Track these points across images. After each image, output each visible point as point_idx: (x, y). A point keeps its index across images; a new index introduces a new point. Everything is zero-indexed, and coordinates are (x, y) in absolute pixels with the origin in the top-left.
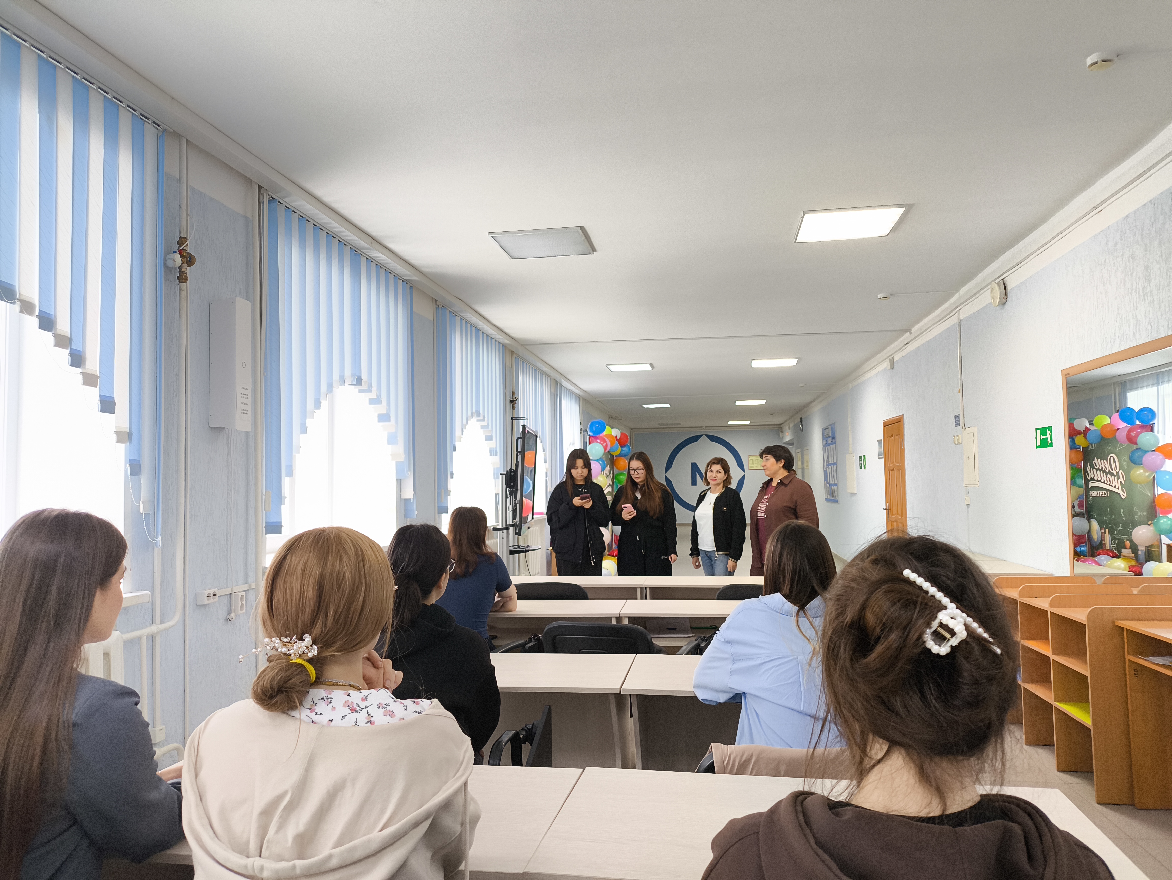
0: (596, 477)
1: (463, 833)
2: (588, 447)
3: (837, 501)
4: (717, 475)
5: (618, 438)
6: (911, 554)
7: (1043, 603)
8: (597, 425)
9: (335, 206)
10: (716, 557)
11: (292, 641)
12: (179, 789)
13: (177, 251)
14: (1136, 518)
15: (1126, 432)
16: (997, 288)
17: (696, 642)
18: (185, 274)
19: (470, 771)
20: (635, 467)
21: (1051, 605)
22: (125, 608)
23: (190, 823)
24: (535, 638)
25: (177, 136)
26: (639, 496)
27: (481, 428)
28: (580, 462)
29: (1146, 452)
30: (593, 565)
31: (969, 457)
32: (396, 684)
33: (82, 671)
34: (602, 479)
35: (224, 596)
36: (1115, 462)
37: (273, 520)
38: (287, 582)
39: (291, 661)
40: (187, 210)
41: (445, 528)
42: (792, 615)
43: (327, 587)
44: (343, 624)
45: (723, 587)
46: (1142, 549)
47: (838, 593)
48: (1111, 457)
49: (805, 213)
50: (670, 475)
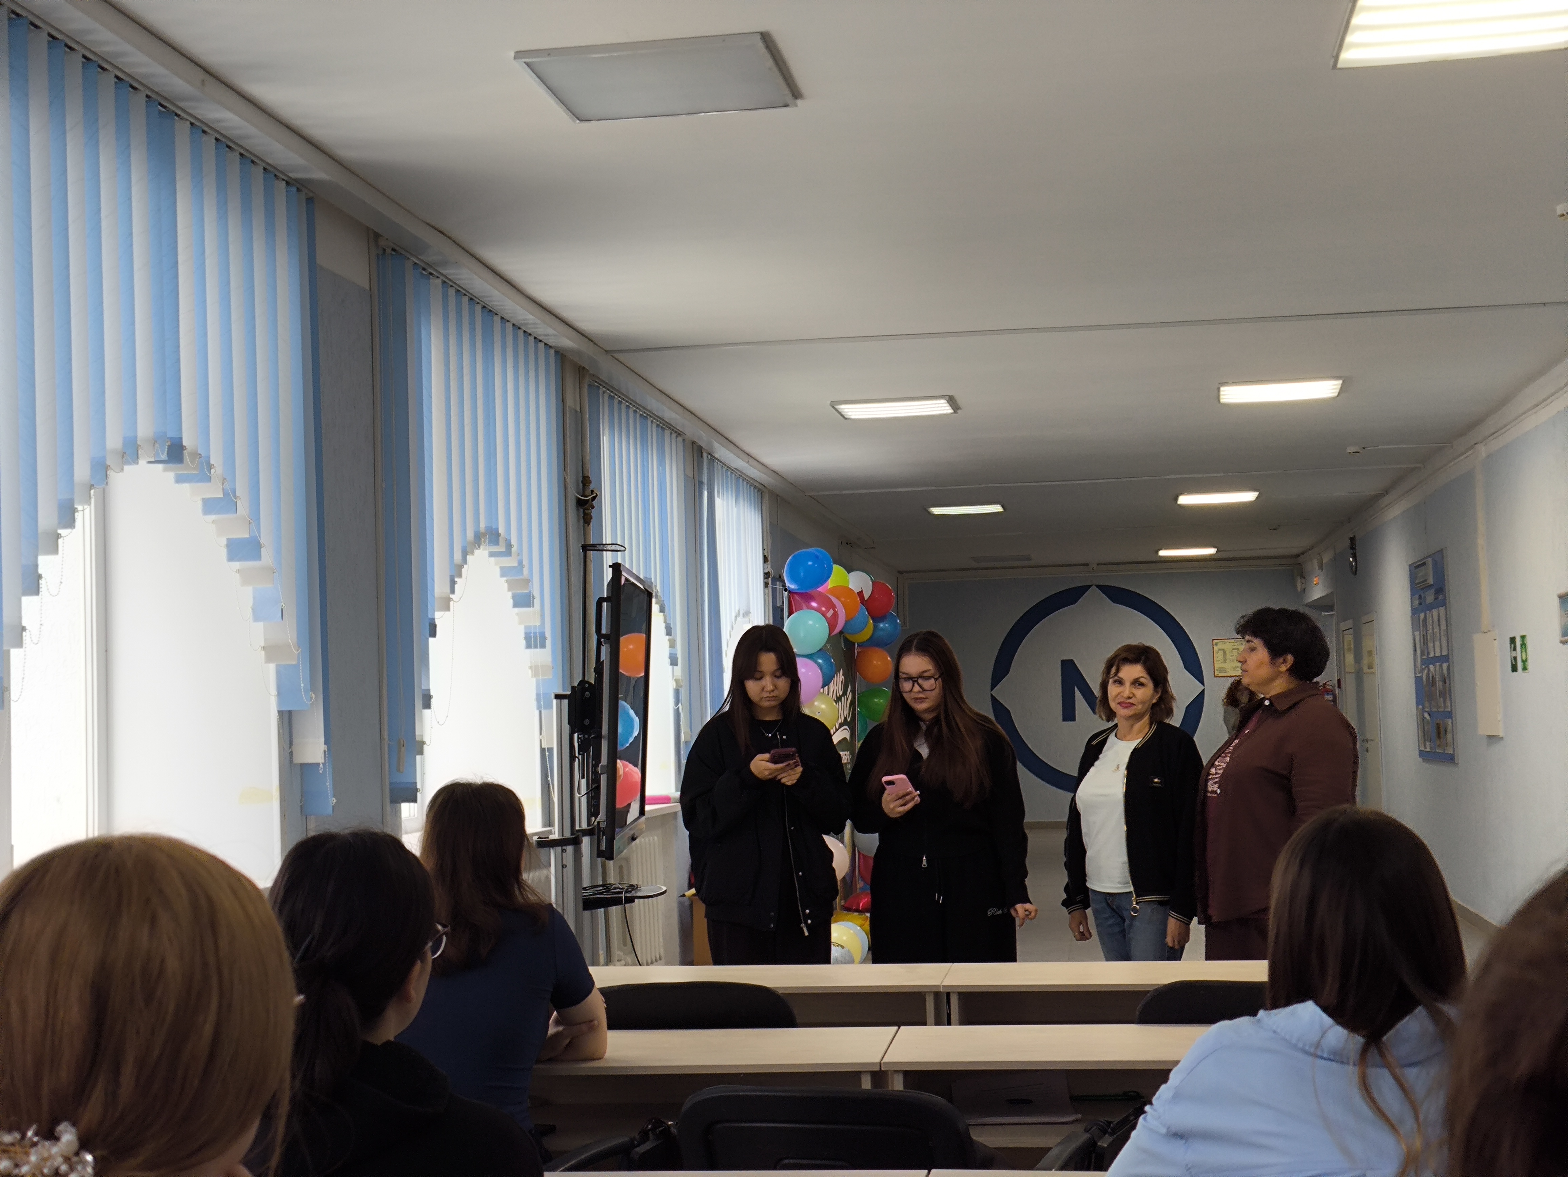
0: (811, 699)
2: (787, 620)
3: (1451, 759)
4: (1134, 691)
8: (811, 564)
10: (1135, 909)
17: (1087, 1136)
20: (913, 672)
24: (658, 1131)
26: (924, 751)
27: (502, 576)
28: (768, 661)
30: (806, 934)
34: (825, 706)
42: (1347, 1060)
43: (117, 997)
44: (161, 1095)
45: (1155, 991)
50: (1004, 692)
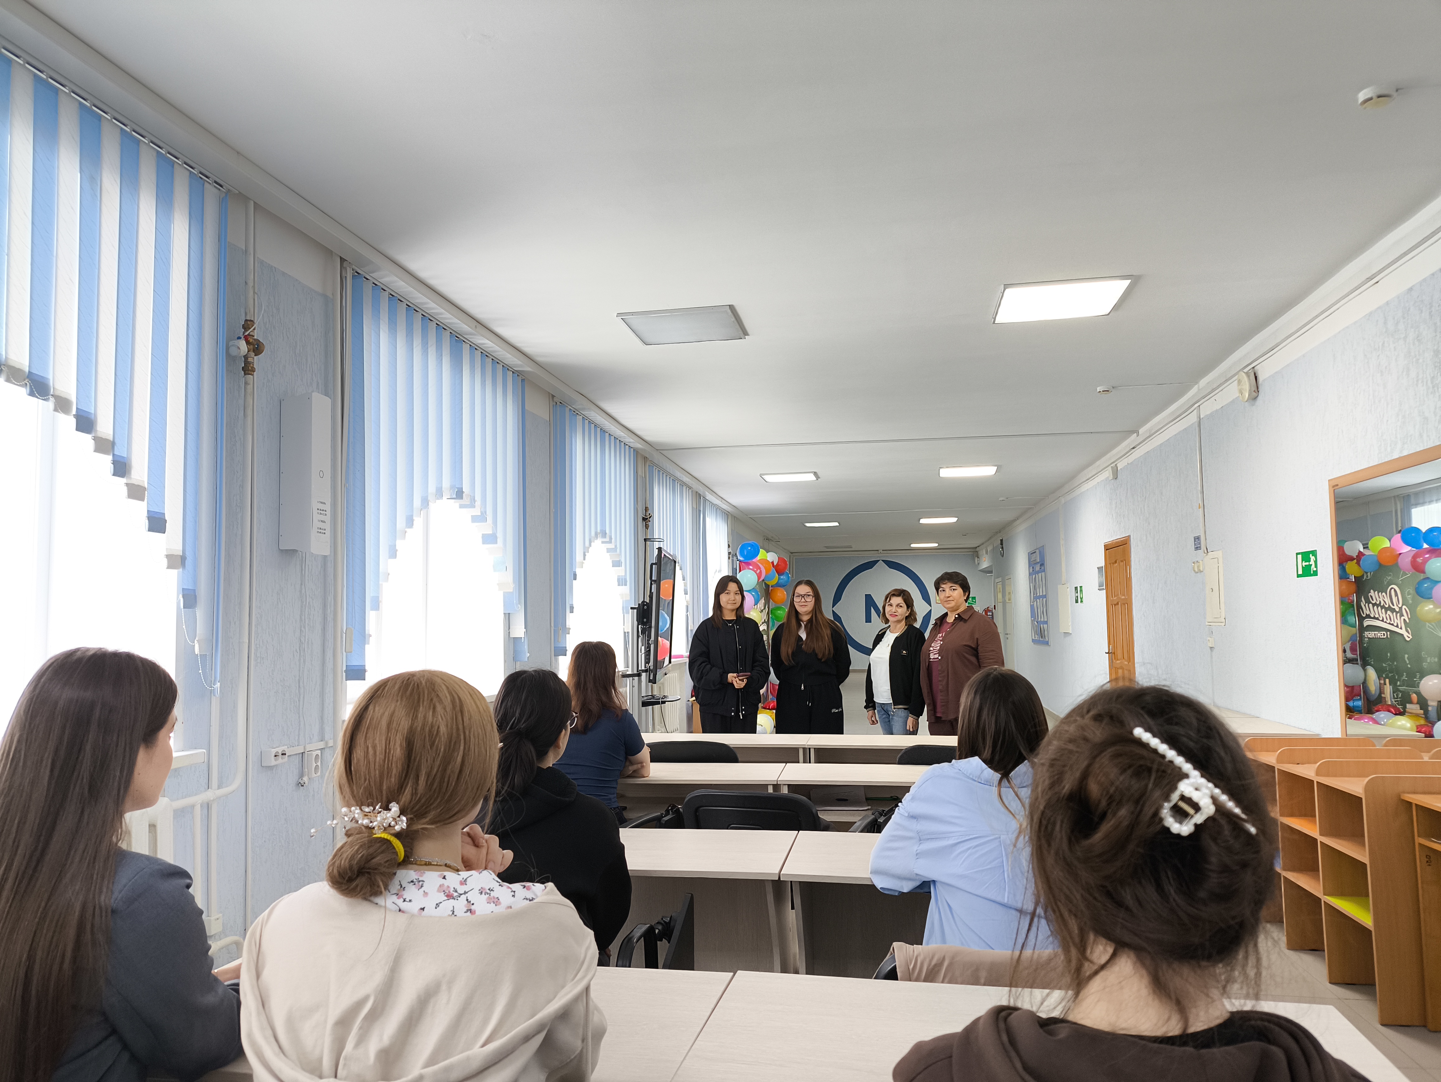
0: (749, 611)
1: (585, 1051)
3: (1047, 643)
4: (897, 609)
5: (775, 564)
6: (1143, 708)
7: (1307, 771)
8: (749, 548)
9: (432, 282)
10: (893, 711)
11: (376, 811)
12: (237, 991)
13: (243, 337)
14: (1425, 665)
15: (1410, 558)
16: (1245, 378)
17: (873, 816)
18: (251, 365)
19: (592, 973)
21: (1318, 773)
22: (176, 770)
23: (250, 1035)
24: (673, 810)
25: (242, 198)
26: (804, 636)
27: (607, 552)
29: (1437, 582)
31: (1212, 589)
32: (502, 866)
33: (123, 845)
34: (755, 614)
35: (295, 756)
36: (1396, 595)
37: (355, 662)
38: (369, 739)
39: (374, 836)
40: (254, 287)
42: (993, 784)
43: (418, 744)
44: (437, 790)
45: (906, 749)
46: (1433, 704)
47: (1053, 757)
48: (1392, 588)
49: (1006, 286)
50: (838, 609)
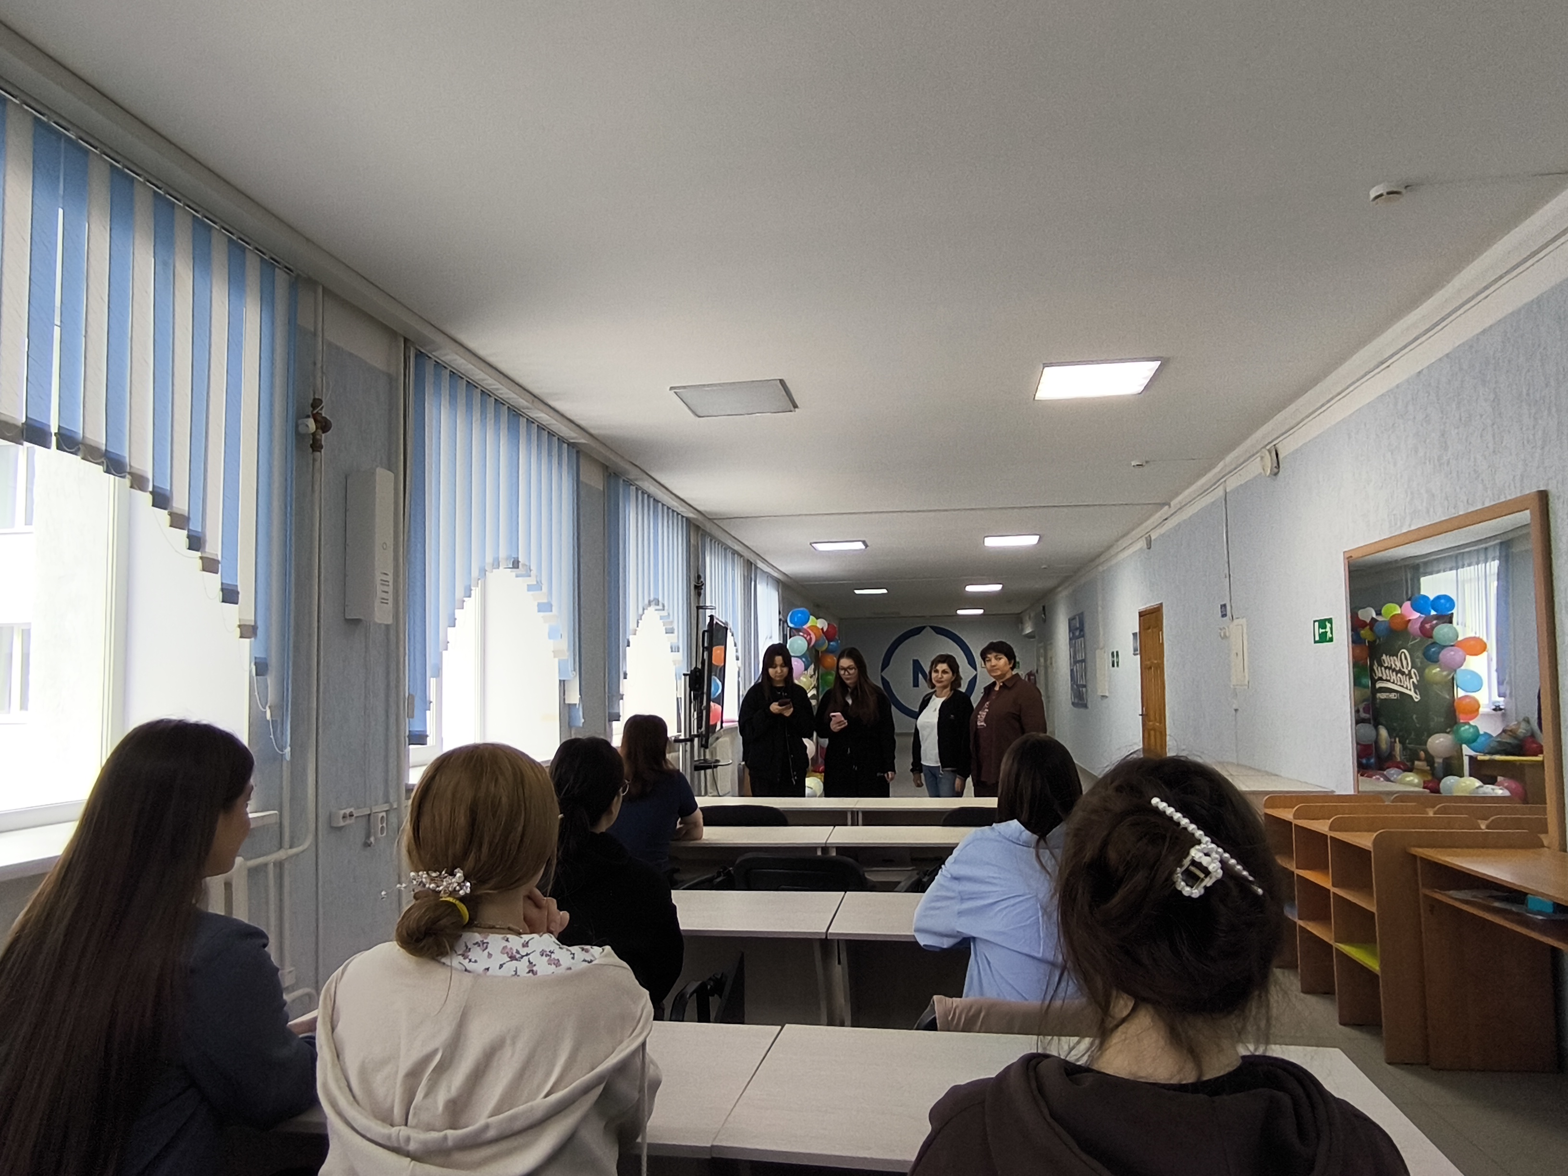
1: (642, 1100)
2: (789, 641)
3: (1085, 706)
4: (943, 675)
5: (825, 629)
6: (1162, 778)
7: (1322, 826)
8: (798, 614)
9: (491, 360)
10: (941, 774)
11: (442, 876)
12: (313, 1045)
13: (311, 415)
14: (1432, 724)
15: (1419, 624)
16: (1268, 456)
17: (917, 877)
18: (319, 442)
19: (649, 1028)
20: (845, 666)
21: (1331, 828)
23: (325, 1085)
24: (725, 873)
25: (313, 283)
26: (850, 702)
27: (661, 619)
28: (779, 659)
29: (1445, 647)
30: (794, 783)
31: (1237, 654)
32: (561, 927)
35: (362, 817)
36: (1406, 658)
37: (417, 728)
38: (435, 808)
39: (441, 899)
40: (322, 367)
41: (617, 741)
42: (1031, 846)
43: (481, 814)
44: (499, 856)
45: (950, 812)
46: (1439, 761)
48: (1403, 652)
49: (1044, 366)
50: (887, 674)
